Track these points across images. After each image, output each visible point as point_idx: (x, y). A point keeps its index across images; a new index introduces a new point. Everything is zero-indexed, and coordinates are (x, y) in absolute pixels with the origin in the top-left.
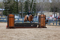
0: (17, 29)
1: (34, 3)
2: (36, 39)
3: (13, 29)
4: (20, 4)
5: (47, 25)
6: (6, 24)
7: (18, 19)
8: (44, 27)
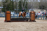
0: (12, 22)
1: (26, 3)
2: (28, 30)
3: (10, 23)
4: (15, 3)
5: (37, 19)
6: (4, 19)
7: (14, 15)
8: (34, 21)
